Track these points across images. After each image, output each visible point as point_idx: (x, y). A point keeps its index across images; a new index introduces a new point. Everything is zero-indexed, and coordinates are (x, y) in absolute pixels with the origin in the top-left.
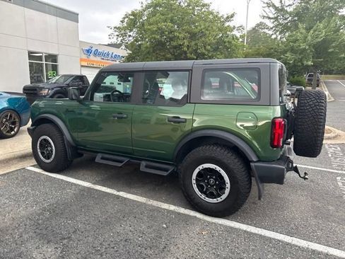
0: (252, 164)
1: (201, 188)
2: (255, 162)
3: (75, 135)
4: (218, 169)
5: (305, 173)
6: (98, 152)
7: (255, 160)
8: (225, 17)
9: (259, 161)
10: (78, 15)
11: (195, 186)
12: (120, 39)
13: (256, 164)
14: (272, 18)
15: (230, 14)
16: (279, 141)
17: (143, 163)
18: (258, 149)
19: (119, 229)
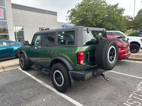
0: (69, 71)
1: (56, 80)
2: (71, 70)
3: (30, 58)
4: (60, 72)
5: (107, 78)
6: (34, 64)
8: (114, 5)
9: (74, 70)
10: (57, 13)
12: (71, 20)
13: (71, 71)
15: (116, 4)
16: (80, 62)
17: (44, 69)
18: (73, 65)
19: (23, 92)
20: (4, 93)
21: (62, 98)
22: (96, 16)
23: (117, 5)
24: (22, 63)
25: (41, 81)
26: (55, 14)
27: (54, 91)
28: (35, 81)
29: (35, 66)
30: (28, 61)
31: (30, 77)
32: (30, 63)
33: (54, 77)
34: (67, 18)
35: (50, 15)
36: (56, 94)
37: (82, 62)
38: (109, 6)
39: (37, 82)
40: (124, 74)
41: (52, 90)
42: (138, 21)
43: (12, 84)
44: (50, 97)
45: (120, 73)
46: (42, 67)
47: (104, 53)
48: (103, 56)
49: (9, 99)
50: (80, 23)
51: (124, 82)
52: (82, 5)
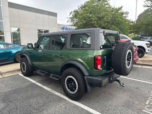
0: (85, 77)
4: (74, 78)
5: (123, 83)
6: (39, 69)
7: (86, 75)
8: (118, 8)
9: (90, 75)
10: (57, 14)
11: (66, 86)
12: (72, 22)
14: (150, 6)
16: (97, 67)
17: (52, 75)
18: (89, 70)
19: (31, 101)
20: (9, 103)
21: (77, 106)
22: (100, 19)
23: (121, 8)
24: (23, 69)
25: (48, 88)
26: (55, 15)
27: (65, 99)
28: (41, 88)
29: (40, 72)
30: (32, 65)
31: (34, 84)
32: (34, 69)
33: (66, 84)
34: (68, 19)
35: (49, 16)
36: (69, 102)
37: (99, 67)
38: (113, 9)
39: (44, 89)
40: (135, 80)
41: (63, 98)
42: (139, 25)
43: (15, 91)
44: (63, 105)
45: (131, 79)
46: (49, 72)
47: (122, 57)
48: (122, 61)
49: (17, 110)
50: (83, 25)
51: (137, 88)
52: (85, 7)
